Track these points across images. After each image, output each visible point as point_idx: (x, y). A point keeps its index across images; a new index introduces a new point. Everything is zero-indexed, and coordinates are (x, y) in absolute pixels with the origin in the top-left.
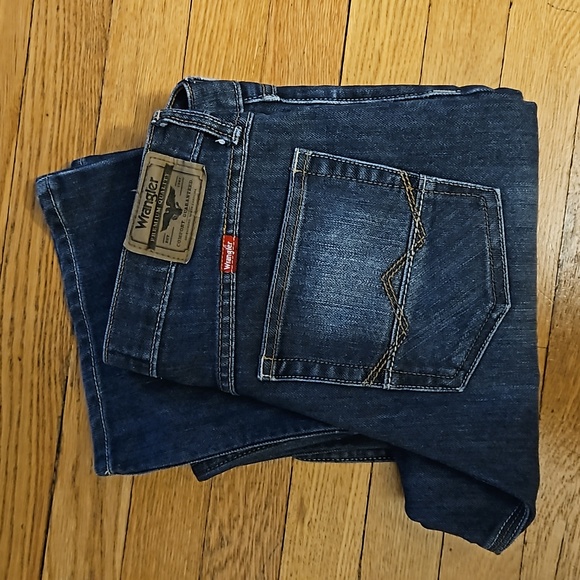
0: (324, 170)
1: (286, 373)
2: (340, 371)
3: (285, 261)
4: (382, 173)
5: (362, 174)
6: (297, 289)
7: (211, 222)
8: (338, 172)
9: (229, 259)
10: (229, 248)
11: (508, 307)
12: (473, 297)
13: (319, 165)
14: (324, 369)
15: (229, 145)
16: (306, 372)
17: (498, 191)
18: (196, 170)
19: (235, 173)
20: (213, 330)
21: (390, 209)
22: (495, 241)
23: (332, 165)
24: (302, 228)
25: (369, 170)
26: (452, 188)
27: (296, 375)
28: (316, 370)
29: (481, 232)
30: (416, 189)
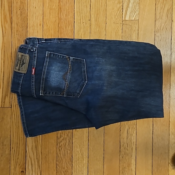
0: (52, 55)
1: (45, 94)
2: (56, 93)
3: (44, 72)
4: (63, 56)
5: (59, 56)
6: (47, 78)
7: (30, 66)
8: (55, 56)
9: (33, 72)
10: (34, 70)
11: (87, 82)
12: (81, 80)
13: (51, 55)
14: (53, 93)
15: (33, 51)
16: (49, 94)
17: (84, 60)
18: (27, 55)
19: (35, 56)
20: (31, 86)
21: (65, 63)
22: (84, 69)
23: (54, 54)
24: (48, 66)
25: (61, 56)
26: (76, 59)
27: (47, 94)
28: (51, 93)
29: (82, 68)
30: (70, 59)
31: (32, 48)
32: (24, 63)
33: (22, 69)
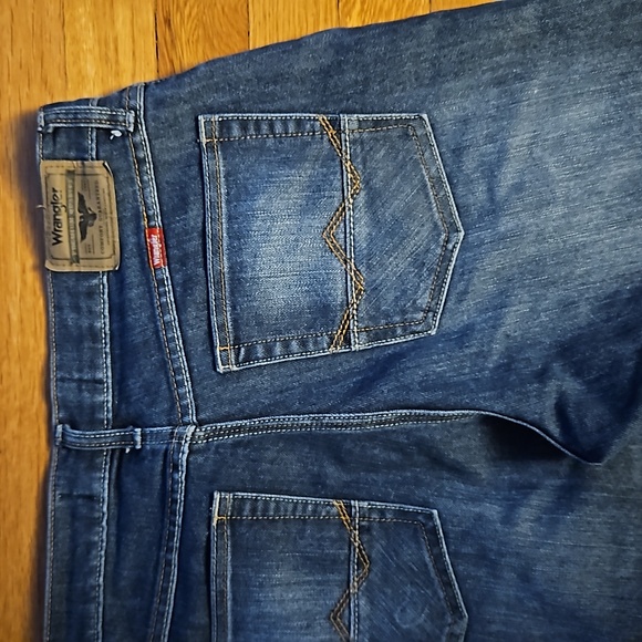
0: (236, 132)
1: (247, 359)
2: (303, 343)
3: (216, 239)
4: (299, 122)
5: (278, 128)
6: (236, 267)
7: (132, 222)
8: (252, 131)
9: (157, 253)
10: (156, 241)
11: (463, 233)
12: (425, 232)
13: (229, 129)
14: (286, 344)
15: (125, 134)
16: (269, 352)
17: (425, 116)
18: (98, 168)
19: (141, 162)
20: (157, 332)
21: (316, 159)
22: (433, 170)
23: (244, 125)
25: (285, 122)
26: (377, 123)
27: (258, 359)
28: (278, 349)
29: (416, 164)
30: (339, 132)
31: (113, 120)
32: (94, 216)
33: (89, 249)
